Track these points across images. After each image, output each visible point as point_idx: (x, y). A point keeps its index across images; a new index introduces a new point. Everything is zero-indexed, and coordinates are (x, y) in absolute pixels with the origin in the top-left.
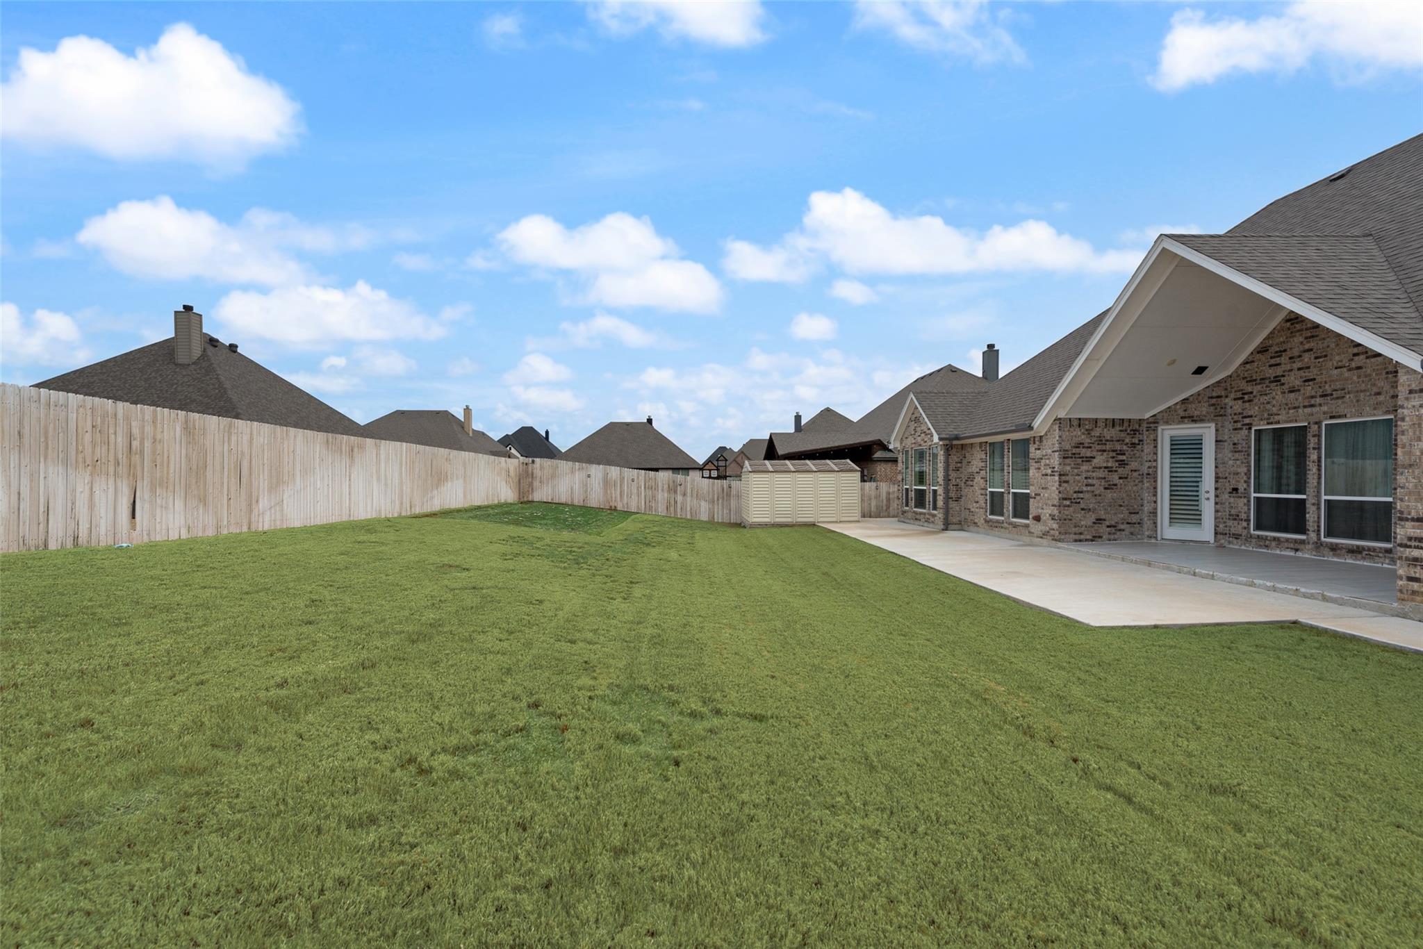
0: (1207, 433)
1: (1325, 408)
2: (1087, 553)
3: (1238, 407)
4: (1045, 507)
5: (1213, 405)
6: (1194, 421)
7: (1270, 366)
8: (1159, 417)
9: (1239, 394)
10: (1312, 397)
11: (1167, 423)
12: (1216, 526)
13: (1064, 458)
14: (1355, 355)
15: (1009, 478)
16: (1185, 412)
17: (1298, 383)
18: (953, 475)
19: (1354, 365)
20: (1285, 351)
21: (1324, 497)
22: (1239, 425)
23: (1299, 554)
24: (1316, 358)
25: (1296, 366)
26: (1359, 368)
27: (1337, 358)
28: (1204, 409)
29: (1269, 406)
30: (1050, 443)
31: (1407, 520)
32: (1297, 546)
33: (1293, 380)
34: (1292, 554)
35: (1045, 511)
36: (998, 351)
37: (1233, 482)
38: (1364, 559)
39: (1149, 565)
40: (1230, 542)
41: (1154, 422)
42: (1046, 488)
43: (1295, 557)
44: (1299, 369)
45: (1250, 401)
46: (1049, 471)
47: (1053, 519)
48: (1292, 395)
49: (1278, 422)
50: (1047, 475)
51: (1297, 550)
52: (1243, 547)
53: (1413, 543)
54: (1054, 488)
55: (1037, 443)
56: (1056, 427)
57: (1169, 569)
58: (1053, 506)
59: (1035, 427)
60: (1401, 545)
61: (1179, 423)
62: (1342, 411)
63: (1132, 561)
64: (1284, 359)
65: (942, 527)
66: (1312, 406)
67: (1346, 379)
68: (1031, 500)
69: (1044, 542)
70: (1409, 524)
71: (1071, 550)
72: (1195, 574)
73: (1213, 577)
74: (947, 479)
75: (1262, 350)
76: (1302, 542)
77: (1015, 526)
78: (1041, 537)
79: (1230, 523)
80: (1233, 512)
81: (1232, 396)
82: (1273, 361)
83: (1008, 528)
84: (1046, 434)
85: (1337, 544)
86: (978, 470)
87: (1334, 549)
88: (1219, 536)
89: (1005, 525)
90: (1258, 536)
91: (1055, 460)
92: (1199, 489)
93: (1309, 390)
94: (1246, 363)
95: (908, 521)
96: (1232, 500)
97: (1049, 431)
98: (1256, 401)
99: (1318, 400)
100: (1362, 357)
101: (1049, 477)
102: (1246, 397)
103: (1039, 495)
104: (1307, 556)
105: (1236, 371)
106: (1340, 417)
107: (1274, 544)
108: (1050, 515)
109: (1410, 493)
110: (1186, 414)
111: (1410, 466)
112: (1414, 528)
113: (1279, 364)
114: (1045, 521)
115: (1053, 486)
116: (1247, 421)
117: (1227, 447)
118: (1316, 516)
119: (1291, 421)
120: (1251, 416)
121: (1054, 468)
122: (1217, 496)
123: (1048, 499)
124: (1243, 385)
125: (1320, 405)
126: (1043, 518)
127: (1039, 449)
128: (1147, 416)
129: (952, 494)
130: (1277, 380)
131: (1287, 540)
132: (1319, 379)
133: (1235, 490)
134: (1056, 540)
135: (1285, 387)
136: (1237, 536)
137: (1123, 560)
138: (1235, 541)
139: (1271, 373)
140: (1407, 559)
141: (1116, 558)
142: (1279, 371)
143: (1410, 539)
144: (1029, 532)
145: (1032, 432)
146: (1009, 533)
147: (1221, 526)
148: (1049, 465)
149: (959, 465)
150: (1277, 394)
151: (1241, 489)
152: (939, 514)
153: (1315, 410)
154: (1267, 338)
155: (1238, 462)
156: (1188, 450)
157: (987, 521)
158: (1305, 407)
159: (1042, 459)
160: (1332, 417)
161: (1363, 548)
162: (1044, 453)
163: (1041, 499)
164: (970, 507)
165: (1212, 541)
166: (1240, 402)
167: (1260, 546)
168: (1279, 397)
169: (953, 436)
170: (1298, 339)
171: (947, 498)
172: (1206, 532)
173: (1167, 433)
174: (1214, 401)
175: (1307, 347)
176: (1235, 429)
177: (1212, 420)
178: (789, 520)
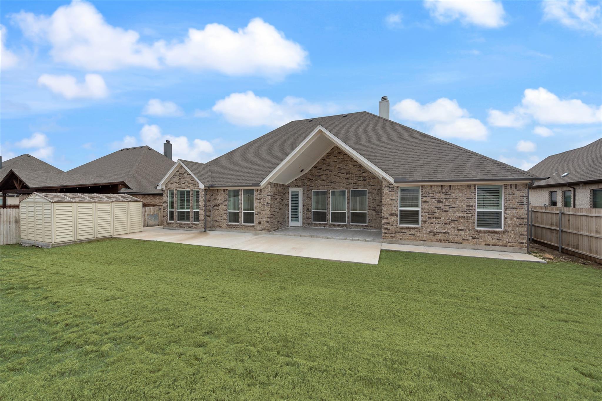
0: (300, 191)
1: (331, 186)
2: (285, 235)
3: (308, 183)
4: (263, 218)
5: (302, 182)
6: (298, 187)
7: (318, 172)
8: (290, 184)
9: (309, 180)
10: (329, 183)
11: (292, 187)
12: (303, 221)
13: (272, 198)
14: (339, 173)
15: (242, 206)
16: (295, 184)
17: (325, 178)
18: (208, 204)
19: (338, 175)
20: (321, 168)
21: (331, 211)
22: (309, 189)
23: (325, 228)
24: (329, 172)
25: (325, 173)
26: (339, 176)
27: (334, 173)
28: (300, 183)
29: (317, 184)
30: (266, 192)
31: (384, 218)
32: (325, 225)
33: (324, 177)
34: (324, 228)
35: (263, 220)
36: (171, 144)
37: (307, 207)
38: (341, 227)
39: (311, 237)
40: (306, 226)
41: (288, 186)
42: (264, 210)
43: (325, 229)
44: (325, 174)
45: (312, 182)
46: (266, 203)
47: (267, 223)
48: (323, 182)
49: (320, 189)
50: (264, 205)
51: (325, 226)
52: (310, 227)
53: (386, 224)
54: (268, 210)
55: (259, 192)
56: (269, 186)
57: (319, 237)
58: (267, 217)
59: (261, 185)
60: (383, 225)
61: (295, 187)
62: (336, 187)
63: (304, 236)
64: (321, 171)
65: (204, 230)
66: (329, 185)
67: (337, 179)
68: (255, 216)
69: (263, 232)
70: (385, 219)
71: (277, 234)
72: (328, 238)
73: (334, 238)
74: (205, 206)
75: (315, 167)
76: (326, 224)
77: (246, 226)
78: (261, 231)
79: (306, 220)
80: (307, 216)
81: (307, 180)
82: (318, 171)
83: (242, 228)
84: (264, 188)
85: (335, 224)
86: (222, 202)
87: (334, 225)
88: (304, 224)
89: (240, 226)
90: (315, 223)
91: (269, 199)
92: (298, 209)
93: (328, 181)
94: (311, 170)
95: (173, 228)
96: (307, 212)
97: (266, 187)
98: (314, 182)
99: (330, 184)
100: (340, 173)
101: (265, 206)
102: (311, 180)
103: (260, 213)
104: (327, 228)
105: (308, 172)
106: (335, 189)
107: (319, 225)
108: (266, 221)
109: (385, 212)
110: (296, 184)
111: (385, 205)
112: (386, 220)
113: (320, 172)
114: (263, 224)
115: (268, 209)
116: (311, 188)
117: (305, 195)
118: (329, 217)
119: (323, 189)
120: (312, 187)
121: (268, 202)
122: (303, 211)
123: (265, 215)
124: (310, 177)
125: (330, 185)
126: (262, 222)
127: (260, 194)
128: (287, 184)
129: (207, 214)
130: (319, 176)
131: (323, 224)
132: (330, 178)
133: (308, 209)
134: (269, 231)
135: (322, 179)
136: (308, 224)
137: (301, 236)
138: (308, 225)
139: (318, 174)
140: (385, 228)
141: (298, 236)
142: (320, 174)
143: (385, 223)
144: (254, 229)
145: (259, 187)
146: (243, 230)
147: (304, 221)
148: (265, 201)
149: (210, 199)
150: (319, 181)
151: (310, 209)
152: (201, 224)
153: (329, 186)
154: (317, 164)
155: (309, 201)
156: (295, 195)
157: (228, 225)
158: (327, 185)
159: (261, 198)
160: (333, 189)
161: (341, 225)
162: (263, 196)
163: (261, 215)
164: (217, 219)
165: (302, 226)
166: (309, 182)
167: (315, 226)
168: (320, 182)
169: (210, 186)
170: (325, 166)
171: (206, 216)
172: (300, 223)
173: (292, 190)
174: (302, 181)
175: (327, 168)
176: (308, 190)
177: (302, 187)
178: (91, 236)
